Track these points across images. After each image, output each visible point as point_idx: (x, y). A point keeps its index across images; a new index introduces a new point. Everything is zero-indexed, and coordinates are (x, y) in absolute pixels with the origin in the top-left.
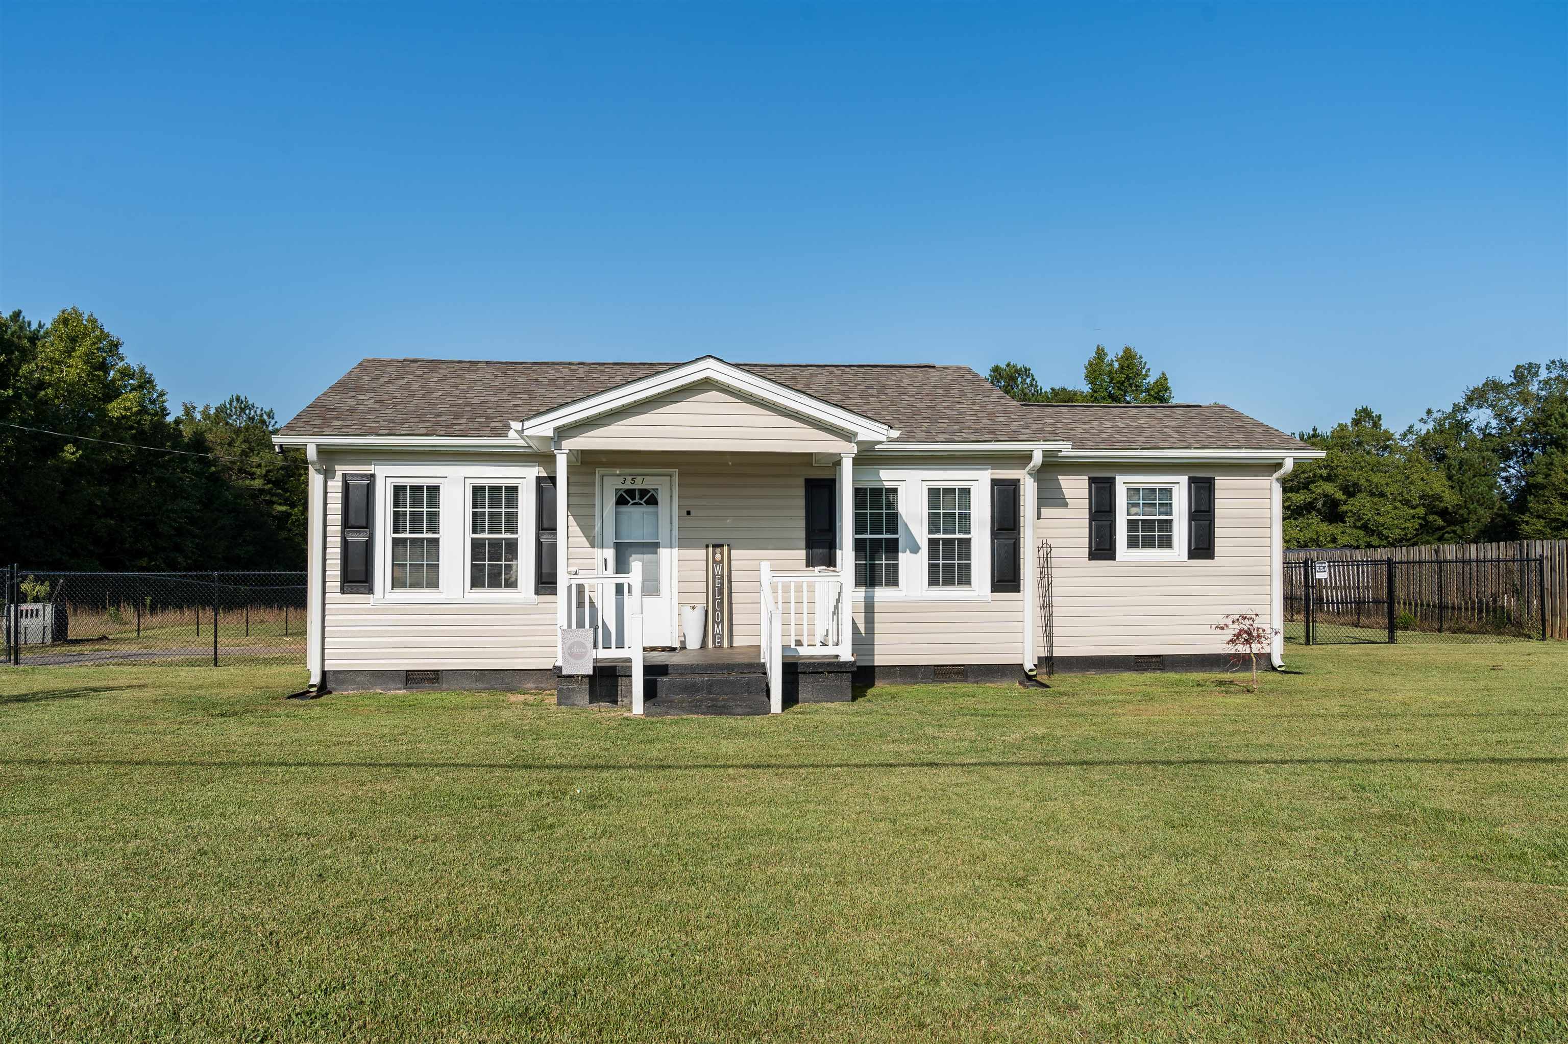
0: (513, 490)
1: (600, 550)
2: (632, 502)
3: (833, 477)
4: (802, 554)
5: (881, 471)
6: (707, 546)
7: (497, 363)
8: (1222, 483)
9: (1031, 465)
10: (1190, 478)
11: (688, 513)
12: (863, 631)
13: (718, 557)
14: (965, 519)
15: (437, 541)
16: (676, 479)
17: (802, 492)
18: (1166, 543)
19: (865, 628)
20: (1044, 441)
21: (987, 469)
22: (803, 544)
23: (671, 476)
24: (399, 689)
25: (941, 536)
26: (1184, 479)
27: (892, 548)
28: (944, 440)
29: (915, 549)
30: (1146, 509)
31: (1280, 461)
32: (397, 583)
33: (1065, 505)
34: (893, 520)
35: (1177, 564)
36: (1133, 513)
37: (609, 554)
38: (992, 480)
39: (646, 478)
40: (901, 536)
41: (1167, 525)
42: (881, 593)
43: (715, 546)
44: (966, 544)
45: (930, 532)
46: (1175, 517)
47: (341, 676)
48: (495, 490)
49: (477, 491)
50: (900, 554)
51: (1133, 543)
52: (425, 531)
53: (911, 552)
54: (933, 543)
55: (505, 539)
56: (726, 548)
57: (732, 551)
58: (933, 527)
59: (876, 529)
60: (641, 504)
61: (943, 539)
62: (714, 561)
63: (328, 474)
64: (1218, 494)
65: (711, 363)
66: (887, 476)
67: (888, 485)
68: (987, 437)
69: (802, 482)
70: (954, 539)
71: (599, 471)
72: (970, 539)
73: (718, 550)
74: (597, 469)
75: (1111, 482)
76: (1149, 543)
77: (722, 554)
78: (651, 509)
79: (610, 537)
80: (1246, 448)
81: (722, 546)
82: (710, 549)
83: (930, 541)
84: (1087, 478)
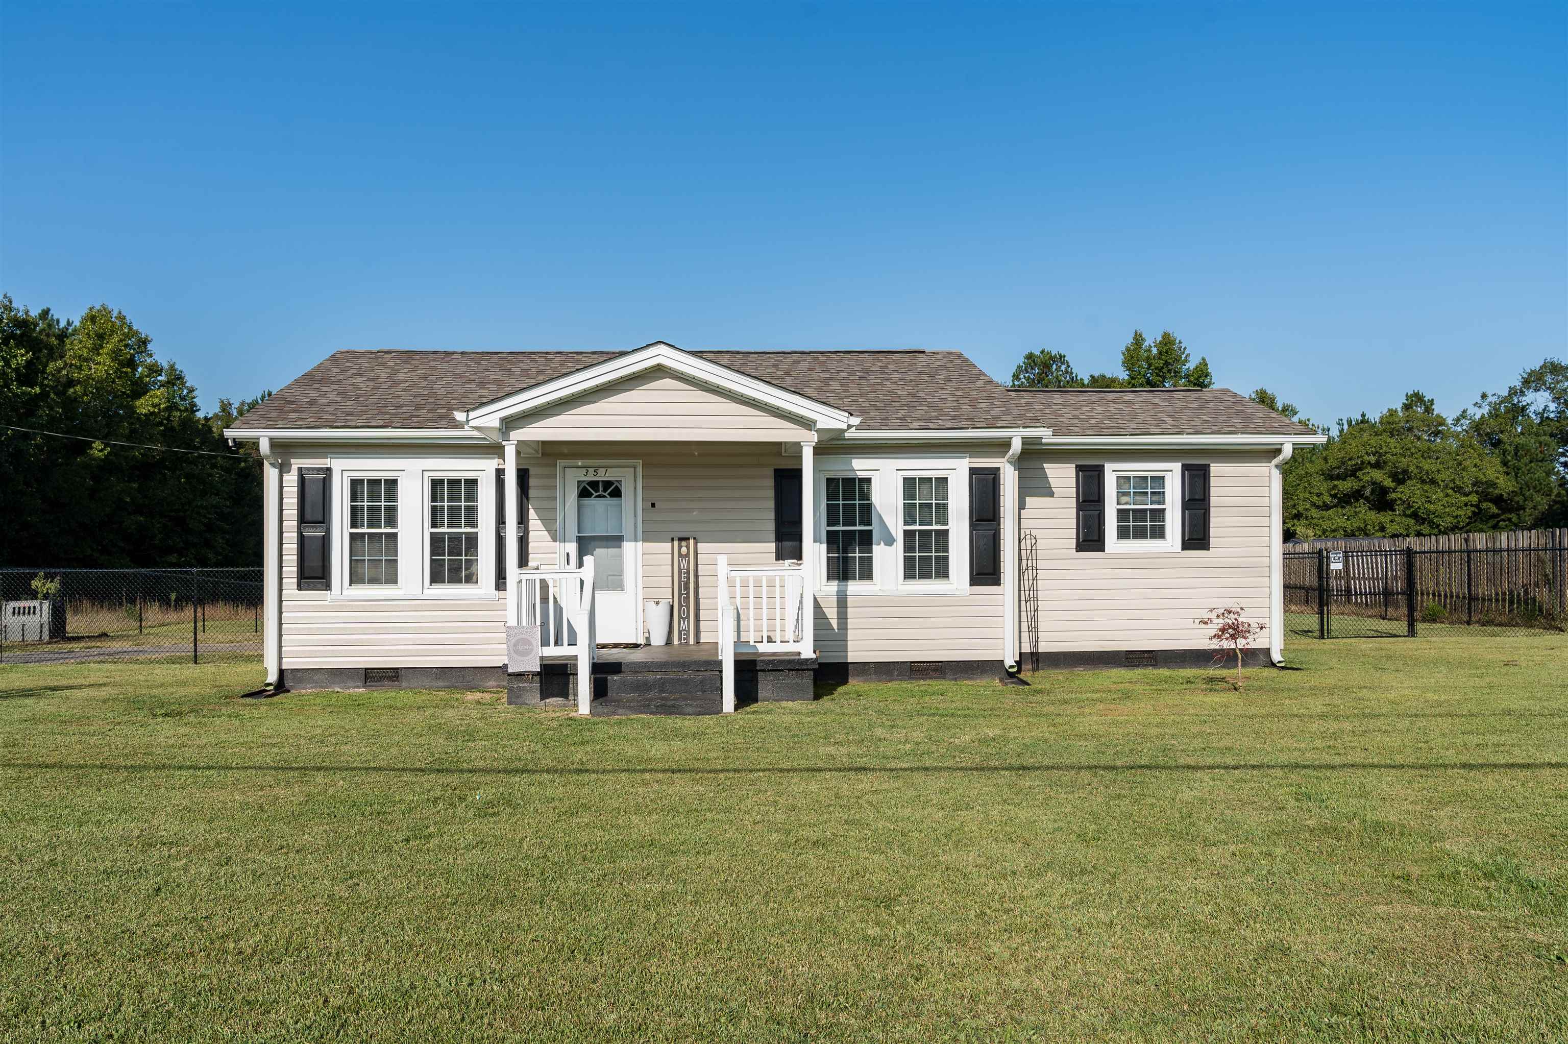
0: (472, 483)
1: (562, 544)
2: (595, 494)
3: (800, 467)
4: (772, 547)
5: (854, 461)
6: (673, 540)
7: (473, 353)
8: (1216, 469)
9: (1011, 452)
10: (1183, 465)
11: (653, 505)
12: (835, 627)
13: (684, 550)
14: (942, 509)
15: (395, 535)
16: (640, 470)
17: (771, 482)
18: (1159, 533)
19: (838, 624)
20: (1024, 427)
21: (965, 457)
22: (773, 536)
23: (635, 467)
24: (358, 687)
25: (917, 527)
26: (1177, 467)
27: (866, 540)
28: (918, 427)
29: (890, 541)
30: (1137, 498)
31: (1279, 447)
32: (355, 578)
33: (1051, 494)
34: (867, 512)
35: (1171, 556)
36: (1123, 502)
37: (572, 548)
38: (971, 469)
39: (608, 469)
40: (875, 527)
41: (1159, 515)
42: (855, 588)
43: (680, 539)
44: (943, 535)
45: (906, 523)
46: (1168, 506)
47: (299, 674)
48: (454, 483)
49: (436, 484)
50: (874, 547)
51: (1123, 533)
52: (383, 526)
53: (886, 544)
54: (909, 535)
55: (465, 533)
56: (692, 542)
57: (699, 545)
58: (909, 518)
59: (850, 521)
60: (605, 496)
61: (920, 531)
62: (680, 555)
63: (283, 468)
64: (1213, 481)
65: (662, 349)
66: (861, 466)
67: (861, 475)
68: (964, 424)
69: (772, 473)
70: (931, 531)
71: (560, 463)
72: (948, 530)
73: (684, 543)
74: (558, 461)
75: (1100, 470)
76: (1140, 534)
77: (688, 547)
78: (614, 501)
79: (572, 530)
80: (1242, 433)
81: (688, 539)
82: (676, 543)
83: (906, 533)
84: (1074, 466)
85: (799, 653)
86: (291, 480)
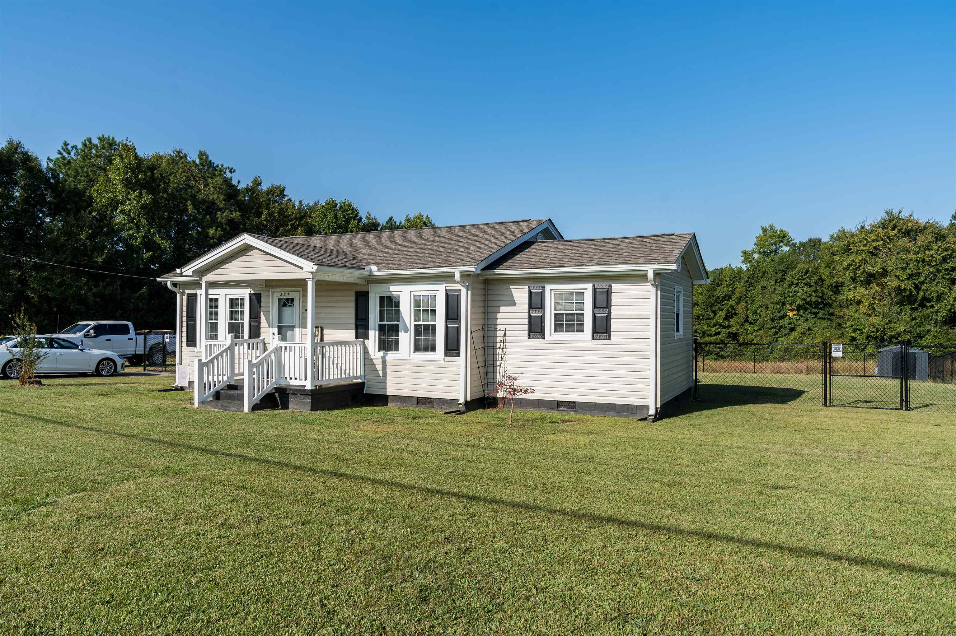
0: (242, 300)
1: (272, 329)
3: (367, 290)
4: (353, 332)
5: (390, 287)
8: (616, 288)
10: (594, 286)
11: (306, 310)
12: (381, 375)
13: (317, 333)
14: (434, 312)
15: (217, 324)
16: (301, 293)
17: (353, 299)
18: (581, 328)
19: (383, 373)
21: (443, 284)
22: (354, 327)
23: (299, 291)
25: (421, 323)
26: (590, 286)
27: (396, 329)
29: (406, 331)
30: (567, 306)
33: (515, 304)
34: (397, 315)
35: (584, 342)
36: (558, 309)
37: (275, 330)
38: (446, 290)
39: (290, 293)
40: (400, 323)
41: (581, 316)
42: (391, 355)
44: (434, 326)
45: (416, 321)
46: (585, 311)
48: (237, 300)
49: (230, 301)
50: (400, 333)
51: (558, 328)
52: (216, 321)
53: (404, 332)
54: (417, 328)
55: (240, 323)
56: (320, 329)
57: (325, 331)
58: (417, 319)
59: (389, 319)
60: (291, 306)
61: (423, 325)
63: (182, 294)
64: (613, 296)
66: (394, 289)
67: (395, 294)
69: (354, 294)
70: (428, 325)
71: (272, 290)
73: (317, 329)
75: (543, 290)
76: (570, 328)
77: (318, 331)
79: (276, 322)
81: (319, 327)
83: (416, 326)
84: (527, 287)
85: (305, 386)
86: (185, 299)
